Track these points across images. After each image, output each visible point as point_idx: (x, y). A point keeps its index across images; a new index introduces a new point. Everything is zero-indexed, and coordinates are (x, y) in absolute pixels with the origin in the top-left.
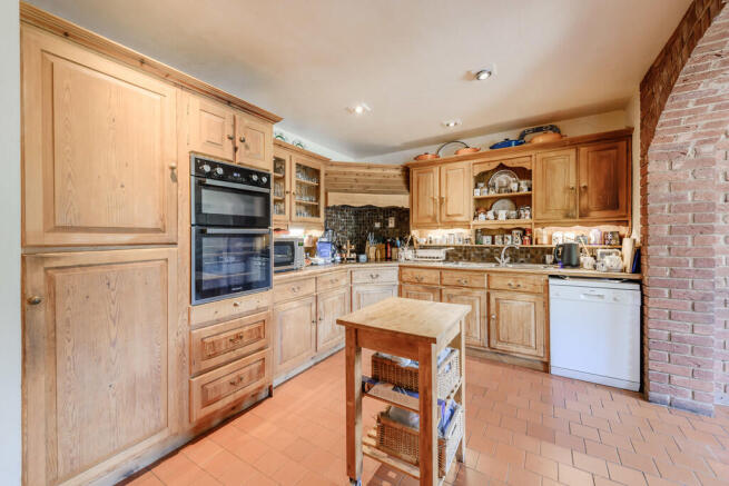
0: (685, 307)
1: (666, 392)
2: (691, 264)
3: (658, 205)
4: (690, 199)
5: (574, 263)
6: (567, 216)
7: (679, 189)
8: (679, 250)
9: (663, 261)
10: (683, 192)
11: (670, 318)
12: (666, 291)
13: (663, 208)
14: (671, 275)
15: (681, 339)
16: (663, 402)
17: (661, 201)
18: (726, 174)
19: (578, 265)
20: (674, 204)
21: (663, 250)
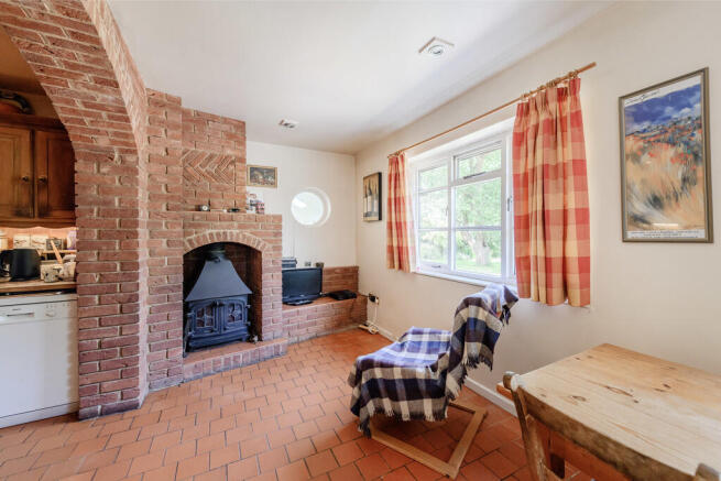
0: (115, 310)
1: (96, 403)
2: (118, 268)
3: (88, 207)
4: (117, 204)
5: (29, 272)
6: (19, 214)
7: (108, 194)
8: (107, 255)
9: (92, 267)
10: (110, 197)
11: (100, 325)
12: (97, 297)
13: (92, 211)
14: (100, 282)
15: (111, 345)
16: (93, 415)
17: (91, 203)
18: (166, 185)
19: (36, 275)
20: (102, 208)
21: (92, 255)
